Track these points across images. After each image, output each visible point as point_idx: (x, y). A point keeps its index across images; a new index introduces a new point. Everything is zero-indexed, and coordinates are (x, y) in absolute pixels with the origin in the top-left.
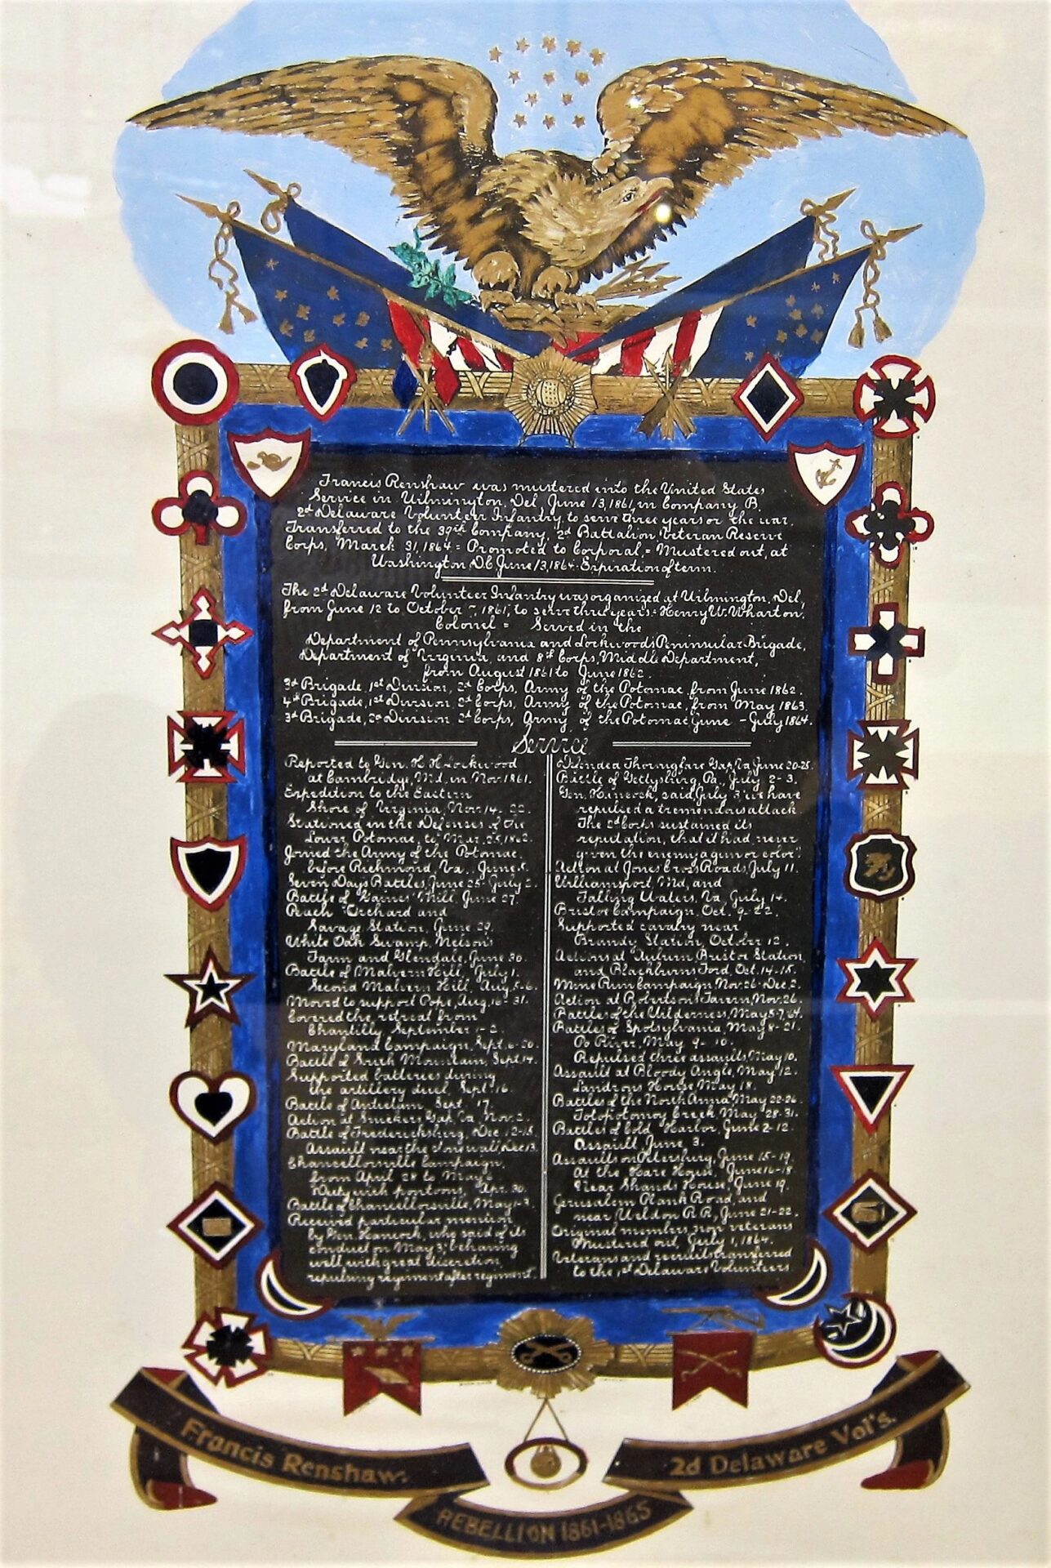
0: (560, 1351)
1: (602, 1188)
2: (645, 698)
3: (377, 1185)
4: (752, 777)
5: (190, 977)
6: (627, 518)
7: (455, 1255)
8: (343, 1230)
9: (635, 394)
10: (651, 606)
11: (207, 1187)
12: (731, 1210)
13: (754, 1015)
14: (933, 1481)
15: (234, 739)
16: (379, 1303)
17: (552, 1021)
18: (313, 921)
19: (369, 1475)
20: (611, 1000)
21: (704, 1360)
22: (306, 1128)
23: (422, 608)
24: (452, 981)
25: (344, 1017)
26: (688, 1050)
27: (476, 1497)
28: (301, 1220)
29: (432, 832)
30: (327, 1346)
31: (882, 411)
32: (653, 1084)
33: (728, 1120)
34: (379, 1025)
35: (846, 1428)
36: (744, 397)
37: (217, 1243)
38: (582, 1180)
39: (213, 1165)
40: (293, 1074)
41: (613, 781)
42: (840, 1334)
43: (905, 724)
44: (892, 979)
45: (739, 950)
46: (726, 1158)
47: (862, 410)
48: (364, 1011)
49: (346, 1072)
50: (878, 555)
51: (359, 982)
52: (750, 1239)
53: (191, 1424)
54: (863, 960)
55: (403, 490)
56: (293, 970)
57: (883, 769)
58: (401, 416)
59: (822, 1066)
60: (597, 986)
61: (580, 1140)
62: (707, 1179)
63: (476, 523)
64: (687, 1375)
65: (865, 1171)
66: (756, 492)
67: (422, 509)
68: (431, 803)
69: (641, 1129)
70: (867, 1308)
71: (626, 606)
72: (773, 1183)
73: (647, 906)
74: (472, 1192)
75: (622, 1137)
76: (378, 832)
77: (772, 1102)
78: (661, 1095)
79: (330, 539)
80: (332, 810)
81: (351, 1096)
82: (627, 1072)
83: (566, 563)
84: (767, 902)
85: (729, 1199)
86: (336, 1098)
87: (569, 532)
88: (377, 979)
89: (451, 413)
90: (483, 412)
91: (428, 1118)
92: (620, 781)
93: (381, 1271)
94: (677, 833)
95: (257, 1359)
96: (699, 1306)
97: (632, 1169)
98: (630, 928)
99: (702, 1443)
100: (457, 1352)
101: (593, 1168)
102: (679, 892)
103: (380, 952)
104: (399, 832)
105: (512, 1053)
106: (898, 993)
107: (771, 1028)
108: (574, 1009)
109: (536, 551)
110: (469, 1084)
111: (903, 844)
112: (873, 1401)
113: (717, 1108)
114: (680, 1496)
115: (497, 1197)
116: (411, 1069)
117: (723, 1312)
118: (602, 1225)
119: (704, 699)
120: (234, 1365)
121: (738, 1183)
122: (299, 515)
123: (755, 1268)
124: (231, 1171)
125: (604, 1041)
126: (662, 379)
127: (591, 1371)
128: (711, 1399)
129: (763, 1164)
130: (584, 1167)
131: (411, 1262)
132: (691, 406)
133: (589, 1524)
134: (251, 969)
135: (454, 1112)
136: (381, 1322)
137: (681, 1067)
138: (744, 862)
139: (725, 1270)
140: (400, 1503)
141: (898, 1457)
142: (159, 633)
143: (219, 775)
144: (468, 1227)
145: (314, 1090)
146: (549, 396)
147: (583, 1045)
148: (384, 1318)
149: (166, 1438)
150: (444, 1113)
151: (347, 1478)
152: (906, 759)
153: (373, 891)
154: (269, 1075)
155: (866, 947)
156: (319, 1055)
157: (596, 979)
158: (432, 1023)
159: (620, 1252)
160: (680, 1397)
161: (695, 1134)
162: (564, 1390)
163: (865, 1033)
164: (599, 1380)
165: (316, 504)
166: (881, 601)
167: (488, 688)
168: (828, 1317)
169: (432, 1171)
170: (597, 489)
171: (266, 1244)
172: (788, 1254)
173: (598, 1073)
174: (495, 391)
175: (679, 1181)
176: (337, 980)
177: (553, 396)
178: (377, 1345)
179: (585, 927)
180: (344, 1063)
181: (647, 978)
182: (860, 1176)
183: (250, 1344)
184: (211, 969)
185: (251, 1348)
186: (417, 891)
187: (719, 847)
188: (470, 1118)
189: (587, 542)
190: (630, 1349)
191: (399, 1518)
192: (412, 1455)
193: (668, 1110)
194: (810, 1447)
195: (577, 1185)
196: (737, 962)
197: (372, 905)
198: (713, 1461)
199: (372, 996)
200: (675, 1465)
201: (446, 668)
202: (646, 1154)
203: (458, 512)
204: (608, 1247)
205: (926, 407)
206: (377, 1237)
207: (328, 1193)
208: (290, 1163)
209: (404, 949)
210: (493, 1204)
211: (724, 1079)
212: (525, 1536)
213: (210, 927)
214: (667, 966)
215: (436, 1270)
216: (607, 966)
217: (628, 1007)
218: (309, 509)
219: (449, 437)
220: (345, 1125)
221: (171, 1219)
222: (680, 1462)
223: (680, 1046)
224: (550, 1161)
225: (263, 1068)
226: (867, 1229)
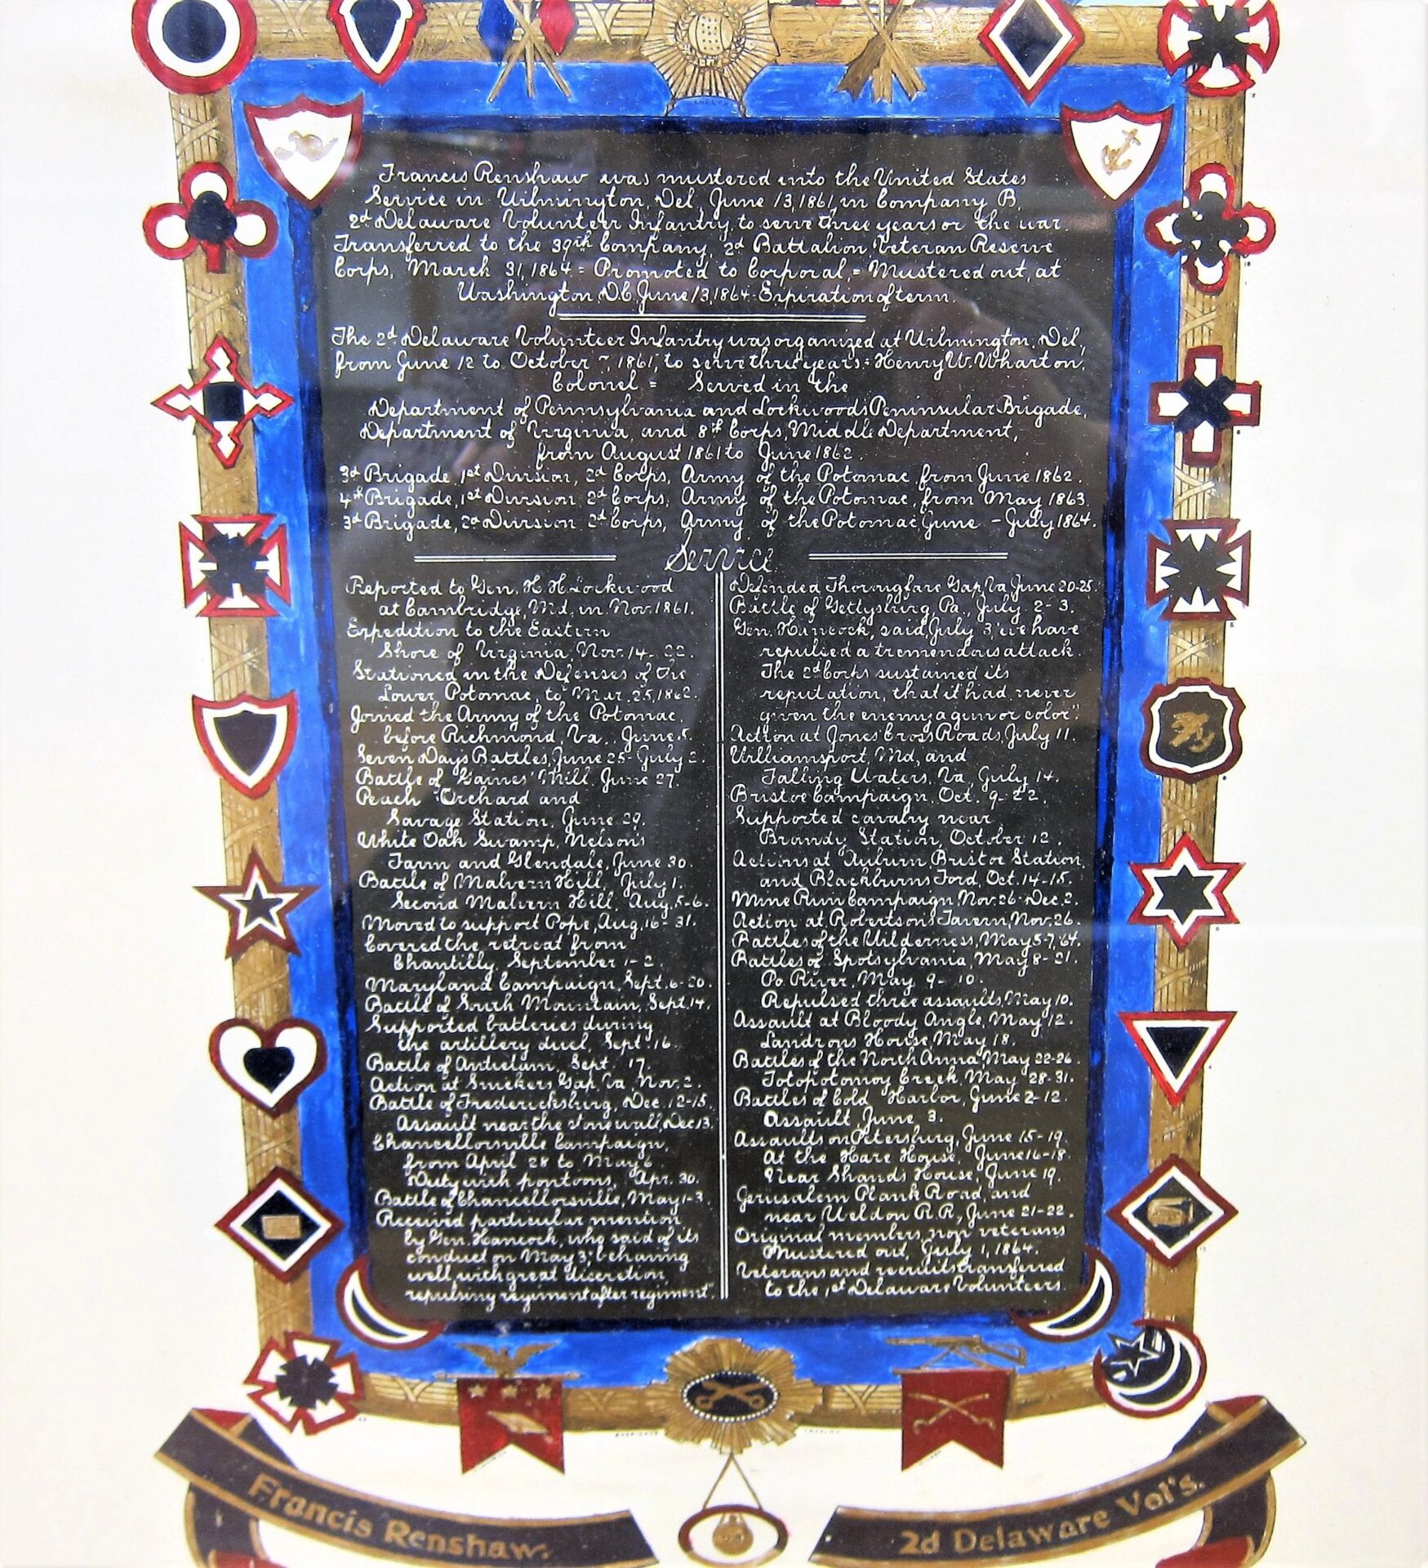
0: (749, 1394)
1: (802, 1178)
2: (856, 489)
3: (494, 1173)
4: (1010, 603)
5: (228, 889)
6: (825, 222)
7: (604, 1267)
8: (450, 1232)
9: (835, 33)
10: (863, 353)
11: (265, 1175)
12: (980, 1209)
13: (1013, 942)
14: (1253, 1563)
15: (274, 554)
16: (503, 1328)
17: (730, 950)
18: (395, 811)
19: (498, 1549)
20: (812, 921)
21: (944, 1407)
22: (396, 1096)
23: (531, 361)
24: (588, 895)
25: (442, 944)
26: (920, 991)
28: (394, 1219)
29: (556, 686)
30: (436, 1384)
31: (1199, 55)
32: (871, 1038)
33: (977, 1087)
34: (490, 956)
35: (1136, 1496)
36: (996, 36)
38: (775, 1167)
39: (273, 1144)
40: (375, 1023)
41: (810, 610)
42: (1130, 1373)
43: (1229, 525)
44: (1208, 892)
45: (992, 850)
46: (973, 1138)
47: (1170, 54)
48: (469, 937)
49: (448, 1020)
50: (1193, 274)
51: (461, 896)
52: (1007, 1247)
53: (260, 1482)
54: (1166, 864)
55: (500, 185)
56: (370, 879)
57: (1198, 593)
58: (493, 72)
59: (1107, 1012)
60: (791, 902)
61: (770, 1113)
62: (947, 1167)
63: (607, 233)
64: (921, 1426)
65: (1166, 1156)
66: (1014, 181)
67: (525, 213)
68: (553, 643)
69: (856, 1100)
70: (1167, 1339)
71: (827, 353)
72: (1039, 1173)
73: (860, 789)
74: (623, 1182)
75: (829, 1111)
76: (480, 686)
77: (1037, 1062)
78: (882, 1052)
79: (396, 261)
80: (414, 654)
81: (455, 1053)
82: (835, 1020)
83: (738, 291)
84: (1032, 785)
85: (977, 1194)
86: (435, 1056)
87: (740, 245)
88: (485, 892)
89: (565, 67)
90: (611, 64)
91: (561, 1083)
92: (820, 610)
93: (505, 1287)
94: (901, 685)
95: (343, 1399)
96: (938, 1335)
97: (844, 1153)
98: (837, 820)
99: (943, 1514)
100: (610, 1393)
101: (790, 1151)
102: (906, 769)
103: (487, 854)
104: (509, 686)
105: (676, 995)
106: (1217, 911)
107: (1036, 960)
108: (760, 933)
109: (694, 273)
110: (618, 1036)
111: (1225, 700)
112: (1174, 1461)
113: (960, 1070)
115: (658, 1190)
116: (537, 1016)
117: (970, 1344)
118: (804, 1228)
119: (941, 490)
121: (990, 1173)
122: (352, 226)
123: (1014, 1285)
124: (297, 1153)
125: (803, 978)
126: (874, 10)
127: (791, 1419)
128: (953, 1456)
129: (1025, 1147)
130: (777, 1150)
131: (544, 1275)
132: (919, 50)
134: (311, 879)
135: (597, 1075)
136: (506, 1353)
137: (910, 1014)
138: (998, 725)
139: (972, 1288)
141: (1206, 1534)
142: (161, 403)
143: (255, 605)
144: (620, 1229)
145: (404, 1045)
146: (708, 38)
147: (773, 983)
148: (510, 1348)
149: (230, 1498)
150: (582, 1075)
151: (470, 1553)
152: (1231, 577)
153: (476, 769)
154: (343, 1023)
155: (1171, 846)
156: (408, 997)
157: (790, 892)
158: (563, 954)
159: (829, 1264)
161: (930, 1104)
162: (755, 1443)
163: (1169, 966)
164: (802, 1431)
165: (375, 210)
166: (1198, 343)
167: (629, 477)
168: (1113, 1350)
169: (569, 1155)
170: (781, 180)
171: (348, 1250)
172: (1059, 1267)
173: (795, 1023)
174: (629, 31)
175: (910, 1168)
176: (431, 894)
177: (713, 38)
178: (503, 1383)
179: (774, 819)
180: (443, 1008)
181: (862, 891)
182: (1159, 1163)
183: (332, 1380)
184: (256, 878)
185: (335, 1386)
186: (537, 768)
187: (963, 705)
188: (619, 1084)
189: (767, 259)
190: (844, 1391)
192: (554, 1524)
193: (893, 1072)
194: (1088, 1519)
195: (768, 1174)
196: (989, 867)
197: (475, 789)
198: (958, 1535)
199: (480, 916)
200: (906, 1541)
201: (568, 449)
202: (863, 1132)
203: (580, 217)
204: (813, 1257)
205: (1264, 47)
206: (497, 1241)
207: (429, 1183)
208: (376, 1143)
209: (521, 851)
210: (654, 1198)
211: (971, 1031)
213: (253, 820)
214: (888, 873)
215: (579, 1286)
216: (806, 874)
217: (835, 932)
218: (365, 218)
219: (563, 104)
220: (448, 1092)
221: (219, 1216)
222: (913, 1537)
223: (909, 984)
224: (730, 1143)
225: (333, 1014)
226: (1170, 1235)
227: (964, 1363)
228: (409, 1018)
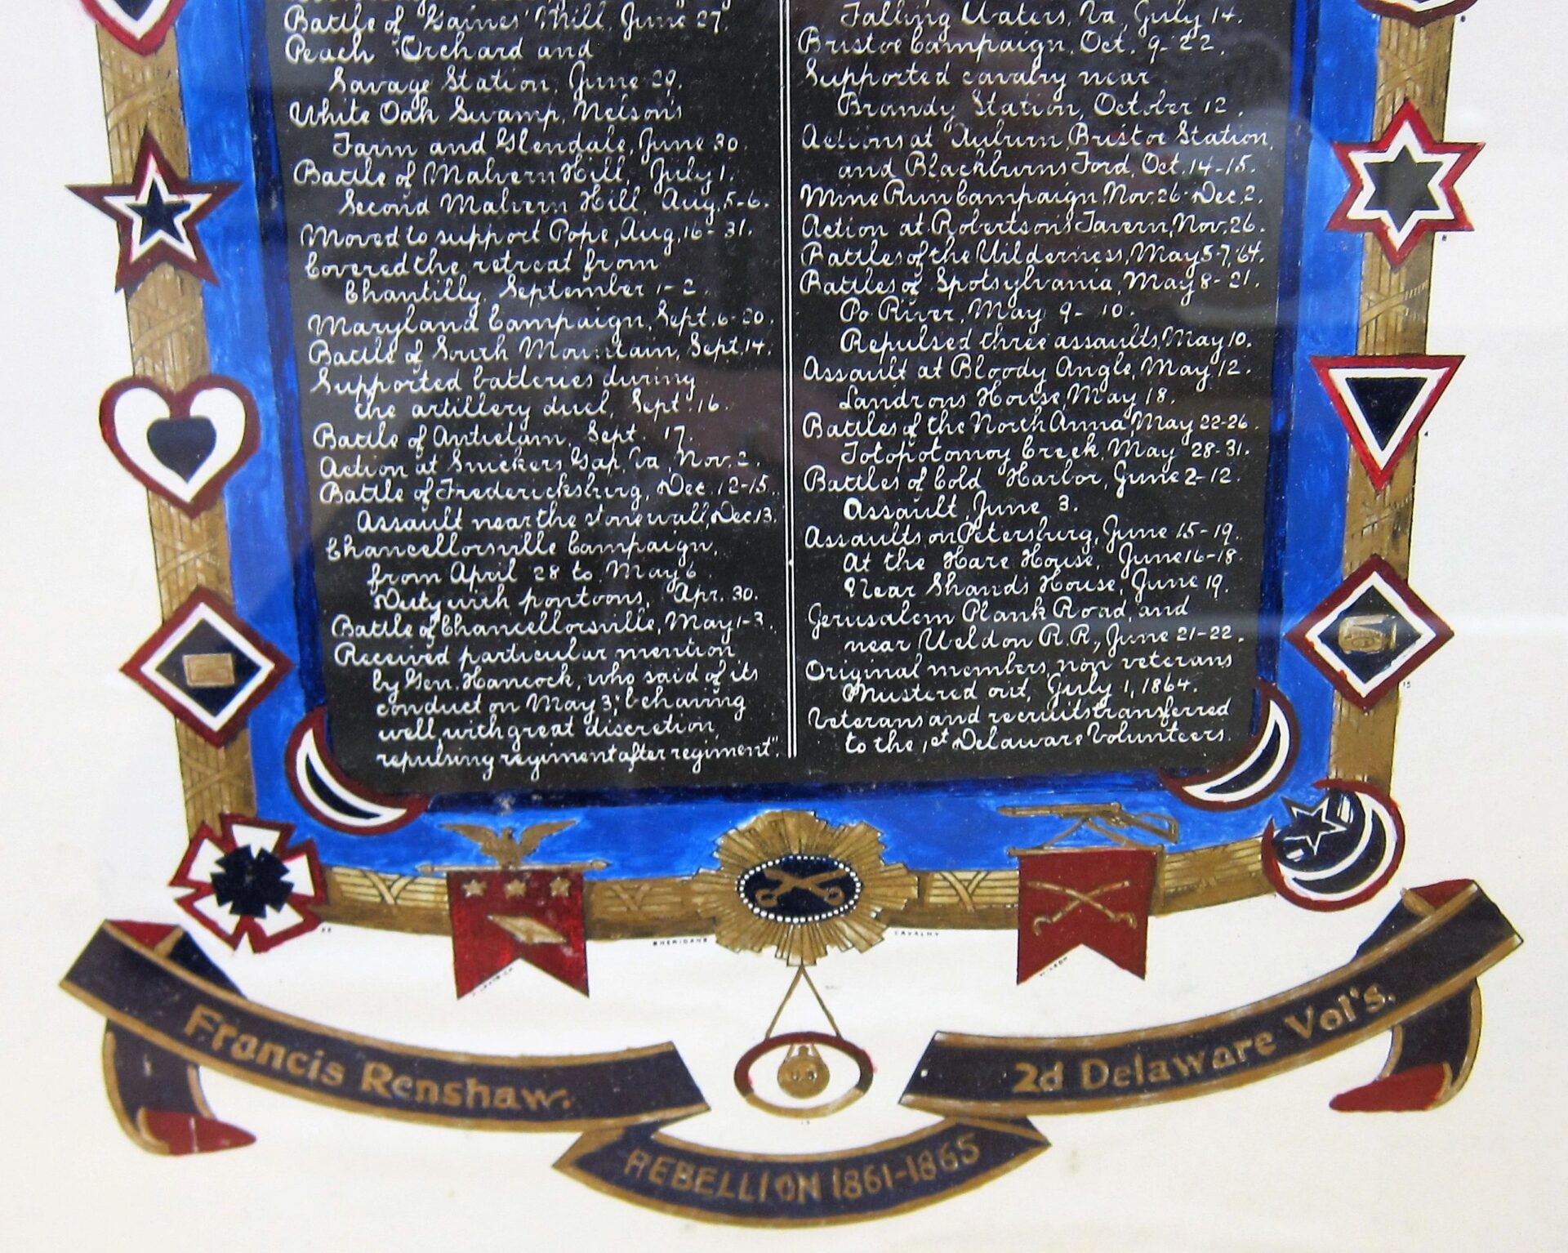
0: (823, 885)
1: (894, 591)
3: (489, 589)
5: (115, 189)
7: (638, 716)
8: (430, 672)
11: (184, 598)
12: (1124, 631)
13: (1175, 256)
14: (1449, 1097)
16: (505, 803)
17: (798, 270)
19: (507, 1096)
20: (908, 227)
21: (1072, 899)
24: (607, 191)
25: (409, 266)
26: (1052, 327)
27: (686, 1130)
28: (358, 658)
30: (419, 880)
32: (985, 394)
33: (1123, 462)
34: (476, 282)
35: (1309, 1013)
37: (214, 699)
38: (857, 576)
39: (192, 555)
40: (323, 380)
42: (1309, 851)
44: (1434, 185)
45: (1150, 124)
46: (1116, 534)
48: (446, 255)
49: (421, 375)
51: (433, 194)
52: (1157, 683)
53: (198, 1016)
54: (1380, 146)
56: (308, 173)
59: (1297, 355)
60: (880, 199)
61: (852, 501)
62: (1082, 574)
64: (1041, 924)
65: (1366, 558)
69: (964, 482)
70: (1357, 806)
72: (1202, 582)
74: (658, 600)
75: (929, 497)
77: (1203, 427)
78: (1000, 415)
81: (431, 422)
82: (938, 369)
84: (1206, 27)
85: (1120, 611)
86: (404, 425)
88: (466, 189)
91: (575, 462)
93: (506, 746)
95: (300, 903)
96: (1065, 803)
97: (949, 556)
98: (942, 79)
99: (1068, 1038)
100: (645, 887)
101: (878, 554)
103: (468, 134)
105: (726, 335)
106: (1445, 213)
107: (1205, 282)
108: (838, 246)
110: (648, 396)
112: (1358, 966)
113: (1102, 440)
114: (1028, 1125)
115: (705, 611)
116: (539, 367)
117: (1108, 814)
118: (896, 660)
120: (263, 915)
121: (1139, 583)
123: (1165, 735)
124: (224, 564)
125: (895, 310)
127: (877, 918)
128: (1083, 963)
129: (1183, 546)
130: (861, 552)
131: (557, 729)
133: (877, 1171)
134: (228, 172)
135: (622, 450)
136: (510, 836)
137: (1040, 360)
139: (1111, 739)
140: (561, 1140)
141: (1394, 1060)
144: (656, 665)
145: (362, 411)
147: (856, 317)
148: (514, 830)
149: (160, 1039)
150: (603, 451)
151: (470, 1103)
153: (447, 6)
154: (279, 382)
155: (1388, 119)
156: (365, 343)
157: (878, 185)
158: (573, 278)
159: (928, 709)
160: (1030, 963)
161: (1061, 489)
162: (832, 950)
163: (1378, 291)
164: (891, 933)
168: (1288, 822)
169: (587, 562)
171: (299, 700)
172: (1223, 710)
173: (885, 374)
175: (1033, 577)
176: (391, 193)
178: (507, 876)
179: (858, 78)
180: (414, 358)
181: (976, 183)
182: (1356, 567)
183: (286, 878)
184: (153, 173)
185: (290, 886)
186: (534, 6)
190: (945, 879)
191: (560, 1165)
192: (577, 1062)
193: (1013, 442)
194: (1248, 1043)
195: (849, 585)
196: (1145, 148)
197: (448, 37)
198: (1085, 1068)
199: (459, 224)
200: (1021, 1075)
202: (973, 527)
204: (906, 700)
206: (494, 684)
207: (402, 605)
208: (329, 549)
209: (514, 128)
210: (700, 621)
211: (1118, 384)
212: (771, 1192)
213: (143, 86)
214: (1013, 157)
215: (601, 744)
216: (901, 157)
217: (938, 242)
220: (424, 477)
221: (126, 656)
222: (1029, 1069)
223: (1037, 318)
224: (799, 541)
225: (265, 368)
226: (1365, 665)
227: (1099, 841)
228: (368, 373)
